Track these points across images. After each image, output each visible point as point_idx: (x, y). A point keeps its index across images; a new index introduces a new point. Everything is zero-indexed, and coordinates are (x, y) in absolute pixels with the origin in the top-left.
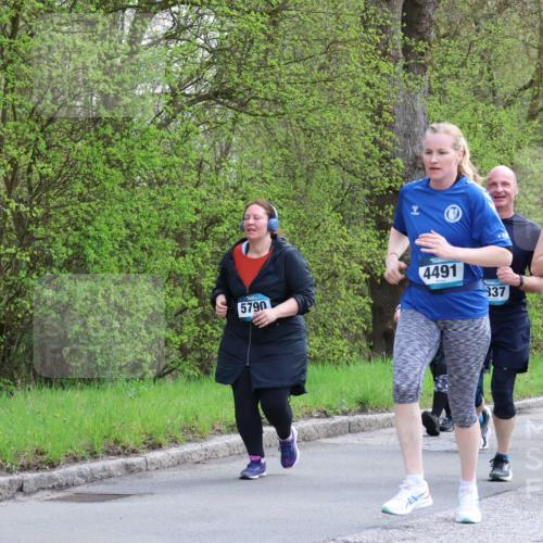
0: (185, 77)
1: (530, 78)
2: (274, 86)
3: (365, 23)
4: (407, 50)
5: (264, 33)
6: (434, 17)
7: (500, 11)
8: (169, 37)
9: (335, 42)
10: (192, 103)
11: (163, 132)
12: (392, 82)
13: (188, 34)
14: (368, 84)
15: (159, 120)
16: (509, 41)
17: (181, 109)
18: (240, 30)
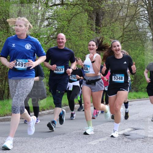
0: (50, 34)
1: (121, 35)
2: (69, 36)
3: (88, 23)
4: (96, 29)
5: (67, 25)
6: (102, 22)
7: (115, 21)
8: (47, 26)
9: (82, 27)
10: (52, 39)
11: (46, 45)
12: (93, 35)
13: (51, 25)
14: (88, 36)
15: (45, 43)
16: (117, 28)
17: (50, 41)
18: (62, 25)
